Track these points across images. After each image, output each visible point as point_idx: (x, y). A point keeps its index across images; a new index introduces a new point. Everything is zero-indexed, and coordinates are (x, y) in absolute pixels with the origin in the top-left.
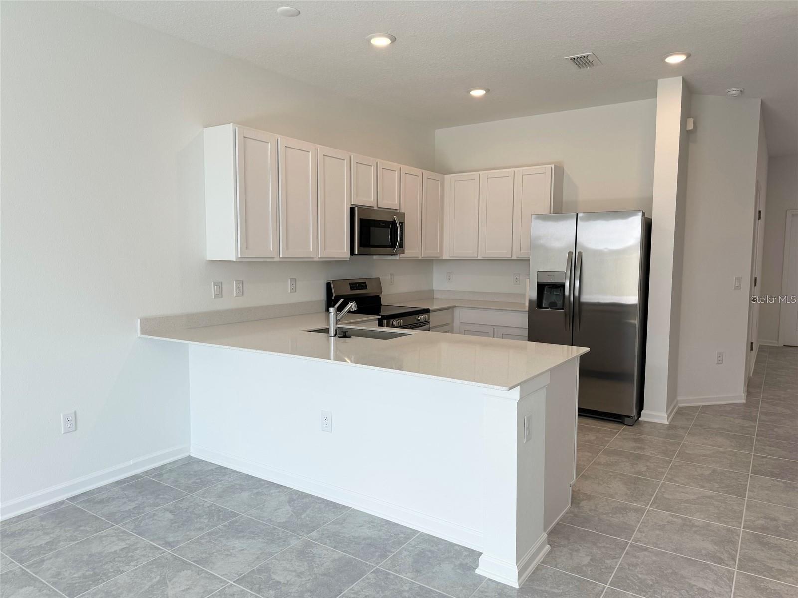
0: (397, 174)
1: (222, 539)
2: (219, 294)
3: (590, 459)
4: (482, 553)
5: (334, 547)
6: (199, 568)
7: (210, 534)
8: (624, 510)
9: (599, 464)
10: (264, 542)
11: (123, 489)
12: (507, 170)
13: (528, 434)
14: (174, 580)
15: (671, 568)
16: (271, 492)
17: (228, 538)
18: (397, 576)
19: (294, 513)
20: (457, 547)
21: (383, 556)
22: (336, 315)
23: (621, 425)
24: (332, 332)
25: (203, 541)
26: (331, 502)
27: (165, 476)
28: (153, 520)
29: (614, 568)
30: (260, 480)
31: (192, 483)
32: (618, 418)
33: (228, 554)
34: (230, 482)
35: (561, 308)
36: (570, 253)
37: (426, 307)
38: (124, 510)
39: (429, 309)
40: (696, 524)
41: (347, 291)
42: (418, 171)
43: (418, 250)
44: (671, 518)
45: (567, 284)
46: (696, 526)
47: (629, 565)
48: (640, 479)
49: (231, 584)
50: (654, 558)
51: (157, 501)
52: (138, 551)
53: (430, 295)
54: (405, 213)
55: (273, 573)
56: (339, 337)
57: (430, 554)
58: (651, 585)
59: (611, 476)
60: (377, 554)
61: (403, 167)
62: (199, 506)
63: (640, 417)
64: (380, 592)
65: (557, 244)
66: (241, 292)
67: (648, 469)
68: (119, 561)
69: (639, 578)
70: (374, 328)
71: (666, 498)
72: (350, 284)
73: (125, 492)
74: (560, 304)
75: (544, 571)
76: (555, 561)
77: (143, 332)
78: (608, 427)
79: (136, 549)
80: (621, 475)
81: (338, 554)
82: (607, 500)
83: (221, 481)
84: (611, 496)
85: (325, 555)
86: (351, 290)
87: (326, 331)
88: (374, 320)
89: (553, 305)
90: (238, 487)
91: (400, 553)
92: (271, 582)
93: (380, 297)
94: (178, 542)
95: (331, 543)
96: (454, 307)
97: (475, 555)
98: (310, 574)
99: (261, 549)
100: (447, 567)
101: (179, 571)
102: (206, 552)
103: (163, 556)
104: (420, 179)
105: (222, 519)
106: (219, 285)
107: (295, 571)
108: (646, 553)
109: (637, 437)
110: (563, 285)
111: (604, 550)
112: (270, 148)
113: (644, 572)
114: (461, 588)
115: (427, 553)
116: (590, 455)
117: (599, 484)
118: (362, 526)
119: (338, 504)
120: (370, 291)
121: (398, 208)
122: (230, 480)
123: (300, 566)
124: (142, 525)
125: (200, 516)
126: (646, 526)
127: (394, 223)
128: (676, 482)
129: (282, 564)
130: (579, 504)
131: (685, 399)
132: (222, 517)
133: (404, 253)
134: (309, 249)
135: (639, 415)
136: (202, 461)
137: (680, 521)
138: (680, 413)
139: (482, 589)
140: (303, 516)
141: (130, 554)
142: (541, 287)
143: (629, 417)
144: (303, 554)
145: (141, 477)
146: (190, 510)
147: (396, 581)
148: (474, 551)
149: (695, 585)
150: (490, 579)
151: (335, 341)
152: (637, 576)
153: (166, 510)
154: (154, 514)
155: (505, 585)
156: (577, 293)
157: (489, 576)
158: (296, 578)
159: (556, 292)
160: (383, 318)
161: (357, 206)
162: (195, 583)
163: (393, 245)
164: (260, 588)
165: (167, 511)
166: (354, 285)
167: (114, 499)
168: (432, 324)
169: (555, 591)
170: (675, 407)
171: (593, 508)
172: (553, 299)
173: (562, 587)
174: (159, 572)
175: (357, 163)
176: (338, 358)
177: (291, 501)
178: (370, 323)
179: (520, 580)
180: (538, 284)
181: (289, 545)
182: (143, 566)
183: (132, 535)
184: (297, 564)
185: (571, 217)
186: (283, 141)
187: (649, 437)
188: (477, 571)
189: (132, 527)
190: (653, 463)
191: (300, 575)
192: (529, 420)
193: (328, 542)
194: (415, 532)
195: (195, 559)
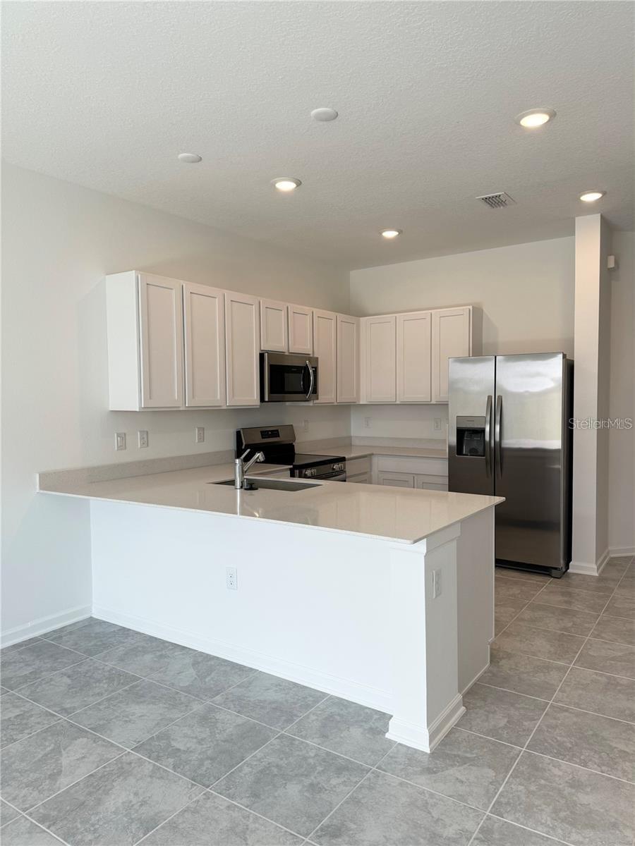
0: (309, 318)
1: (120, 705)
2: (122, 447)
3: (513, 614)
4: (392, 716)
5: (238, 712)
6: (96, 735)
7: (109, 700)
8: (547, 668)
9: (523, 620)
10: (166, 708)
11: (20, 653)
12: (424, 312)
13: (437, 589)
14: (70, 748)
15: (591, 730)
16: (176, 654)
17: (127, 704)
18: (303, 742)
19: (199, 676)
20: (367, 710)
21: (289, 721)
22: (242, 466)
23: (547, 578)
24: (238, 484)
25: (101, 707)
26: (237, 664)
27: (65, 638)
28: (50, 685)
29: (532, 731)
30: (164, 642)
31: (92, 646)
32: (544, 571)
33: (126, 721)
34: (132, 645)
35: (482, 454)
36: (490, 397)
37: (342, 455)
38: (21, 675)
39: (344, 458)
40: (621, 682)
41: (258, 439)
42: (332, 314)
43: (333, 396)
44: (595, 676)
45: (487, 429)
46: (621, 685)
47: (548, 726)
48: (565, 635)
49: (129, 752)
50: (575, 719)
51: (55, 665)
52: (33, 718)
53: (347, 442)
54: (317, 358)
55: (173, 740)
56: (246, 489)
57: (338, 718)
58: (570, 748)
59: (534, 632)
60: (284, 718)
61: (315, 310)
62: (99, 669)
63: (568, 568)
64: (284, 759)
65: (476, 388)
66: (146, 443)
67: (574, 624)
68: (12, 729)
69: (557, 741)
70: (286, 478)
71: (591, 655)
72: (262, 432)
73: (22, 657)
74: (480, 449)
75: (457, 735)
76: (471, 724)
77: (43, 487)
78: (535, 579)
79: (31, 716)
80: (545, 631)
81: (243, 718)
82: (528, 658)
83: (124, 643)
84: (534, 654)
85: (228, 720)
86: (263, 438)
87: (232, 483)
88: (287, 469)
89: (473, 452)
90: (140, 649)
91: (308, 717)
92: (170, 749)
93: (294, 446)
94: (74, 708)
95: (235, 707)
96: (373, 454)
97: (385, 718)
98: (211, 741)
99: (161, 714)
100: (356, 732)
101: (76, 739)
102: (104, 719)
103: (59, 723)
104: (333, 322)
105: (122, 684)
106: (123, 437)
107: (196, 738)
108: (566, 714)
109: (564, 590)
110: (483, 431)
111: (522, 712)
112: (174, 295)
113: (563, 734)
114: (369, 754)
115: (336, 717)
116: (513, 610)
117: (521, 641)
118: (268, 689)
119: (245, 667)
120: (282, 438)
121: (311, 353)
122: (133, 642)
123: (202, 732)
124: (38, 690)
125: (99, 681)
126: (568, 685)
127: (306, 368)
128: (602, 638)
129: (182, 731)
130: (498, 662)
131: (618, 549)
132: (122, 681)
133: (318, 399)
134: (216, 397)
135: (567, 567)
136: (104, 622)
137: (604, 680)
138: (611, 565)
139: (391, 755)
140: (207, 680)
141: (25, 721)
142: (461, 433)
143: (556, 569)
144: (206, 719)
145: (40, 640)
146: (89, 674)
147: (301, 747)
148: (384, 714)
149: (616, 748)
150: (400, 744)
151: (241, 493)
152: (556, 739)
153: (63, 674)
154: (51, 679)
155: (416, 751)
156: (498, 439)
157: (399, 741)
158: (197, 745)
159: (476, 438)
160: (296, 467)
161: (267, 352)
162: (91, 751)
163: (305, 391)
164: (158, 756)
165: (65, 675)
166: (265, 434)
167: (10, 663)
168: (348, 473)
169: (468, 755)
170: (606, 557)
171: (513, 667)
172: (475, 445)
173: (475, 751)
174: (53, 741)
175: (267, 308)
176: (245, 512)
177: (195, 664)
178: (281, 474)
179: (432, 745)
180: (457, 430)
181: (191, 710)
182: (38, 734)
183: (28, 701)
184: (198, 730)
185: (490, 360)
186: (189, 287)
187: (577, 590)
188: (388, 736)
189: (28, 693)
190: (579, 618)
191: (200, 742)
192: (438, 575)
193: (232, 706)
194: (324, 694)
195: (92, 726)
